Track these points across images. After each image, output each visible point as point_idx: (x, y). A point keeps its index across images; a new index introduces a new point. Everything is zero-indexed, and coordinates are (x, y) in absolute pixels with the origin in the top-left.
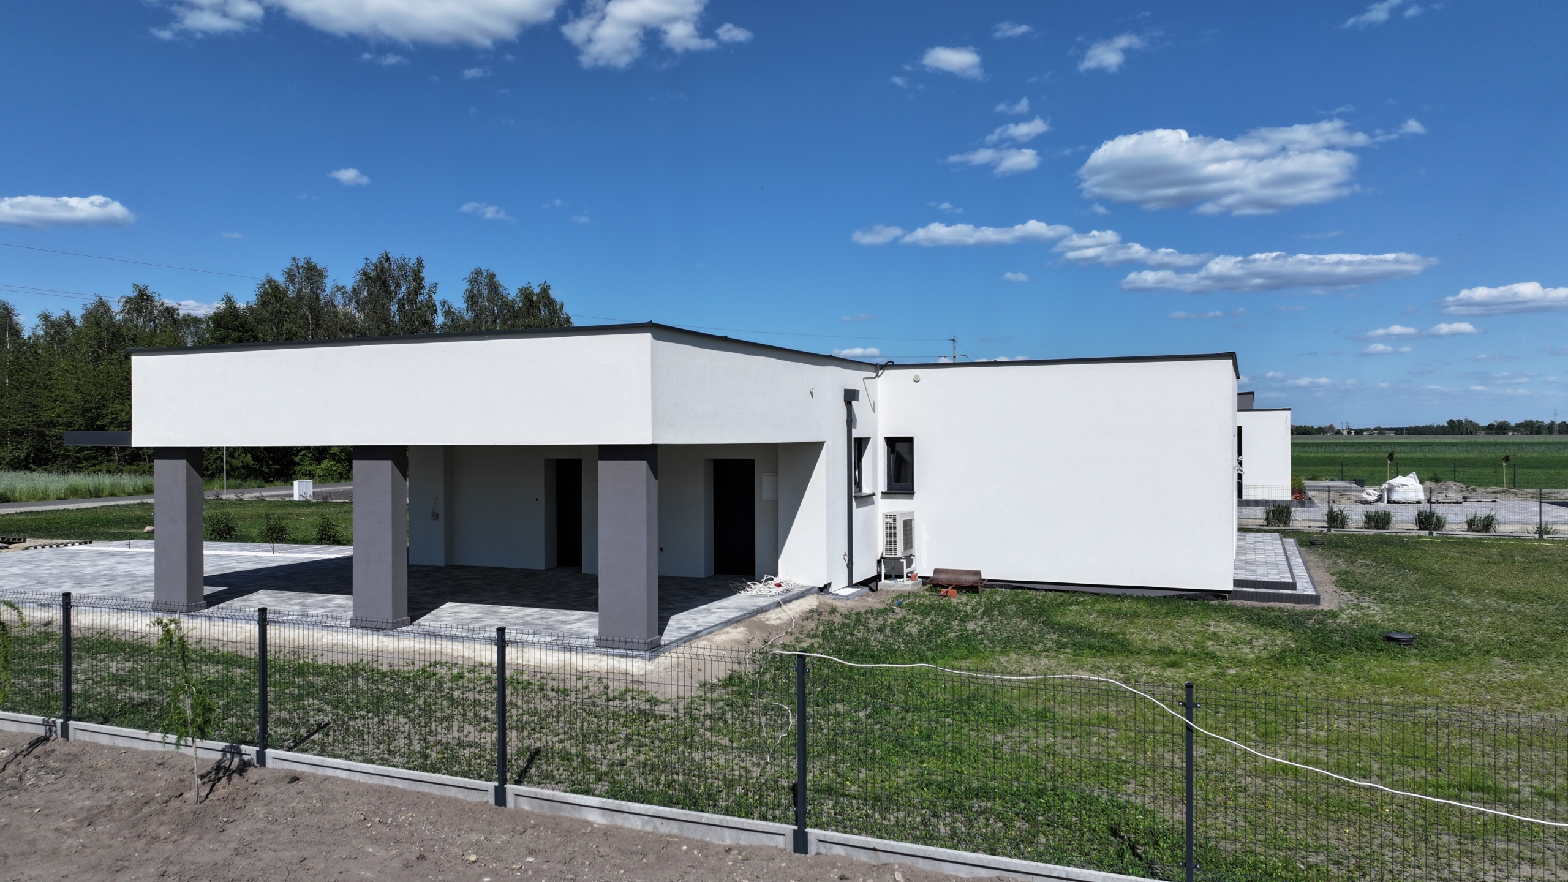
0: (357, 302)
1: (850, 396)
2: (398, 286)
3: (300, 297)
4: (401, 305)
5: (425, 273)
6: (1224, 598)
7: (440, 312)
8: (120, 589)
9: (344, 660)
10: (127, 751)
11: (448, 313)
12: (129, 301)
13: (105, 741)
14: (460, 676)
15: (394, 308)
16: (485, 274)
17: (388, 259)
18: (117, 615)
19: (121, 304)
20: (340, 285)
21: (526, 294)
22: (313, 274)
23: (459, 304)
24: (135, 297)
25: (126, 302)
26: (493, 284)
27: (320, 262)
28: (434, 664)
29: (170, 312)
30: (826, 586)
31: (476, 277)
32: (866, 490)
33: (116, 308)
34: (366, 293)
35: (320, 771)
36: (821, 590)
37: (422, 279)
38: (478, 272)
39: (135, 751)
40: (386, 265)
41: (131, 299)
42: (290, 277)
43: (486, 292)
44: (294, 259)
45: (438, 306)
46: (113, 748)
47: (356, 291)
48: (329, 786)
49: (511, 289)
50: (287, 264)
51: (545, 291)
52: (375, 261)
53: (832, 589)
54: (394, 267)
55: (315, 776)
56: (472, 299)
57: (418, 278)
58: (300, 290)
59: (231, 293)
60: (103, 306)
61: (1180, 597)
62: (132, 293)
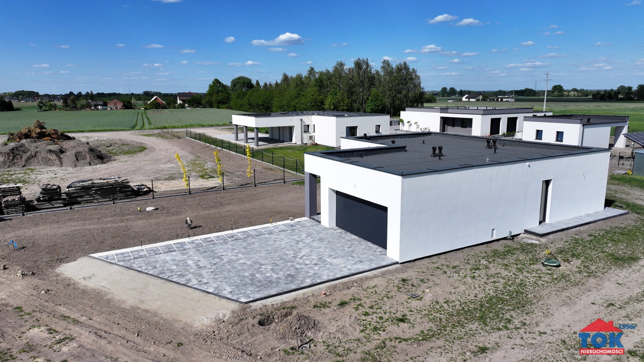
2: (362, 66)
4: (364, 72)
15: (362, 73)
20: (348, 67)
21: (398, 66)
22: (342, 65)
32: (310, 131)
40: (360, 61)
43: (387, 66)
54: (362, 61)
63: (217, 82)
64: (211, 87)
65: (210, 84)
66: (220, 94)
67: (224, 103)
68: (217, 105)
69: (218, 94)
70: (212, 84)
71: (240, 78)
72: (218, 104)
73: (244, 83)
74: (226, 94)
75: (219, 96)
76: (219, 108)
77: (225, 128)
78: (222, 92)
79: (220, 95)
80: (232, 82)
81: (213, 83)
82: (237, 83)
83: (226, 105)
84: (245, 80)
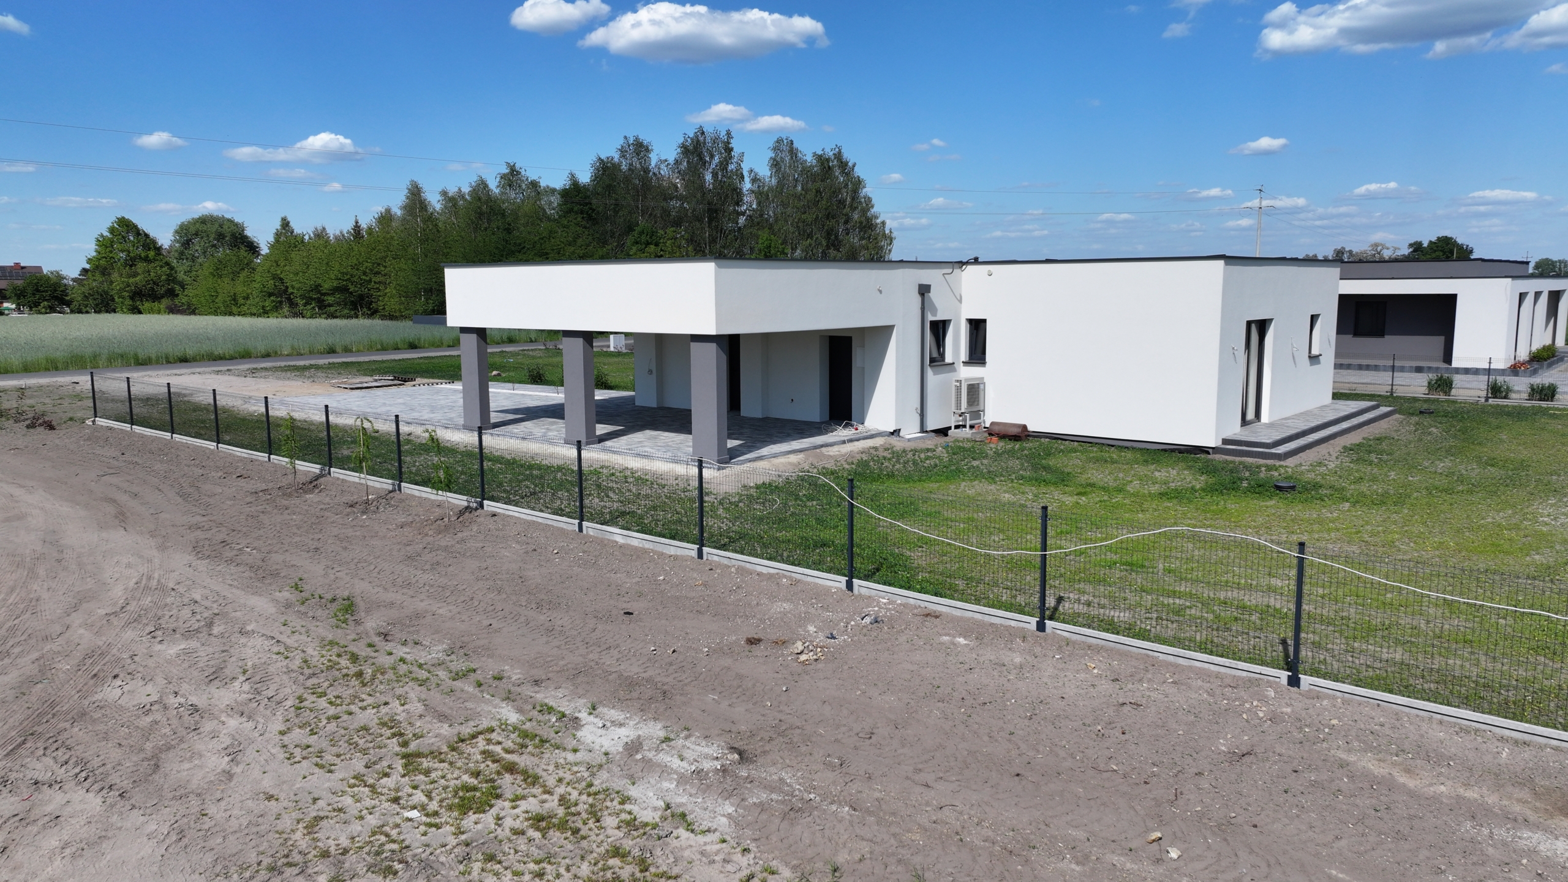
0: (679, 172)
1: (924, 290)
2: (712, 156)
3: (631, 169)
4: (715, 175)
5: (734, 144)
6: (1208, 453)
7: (747, 179)
8: (453, 415)
9: (556, 462)
10: (425, 499)
11: (754, 180)
12: (503, 177)
13: (417, 493)
14: (613, 474)
15: (708, 177)
16: (785, 141)
17: (703, 133)
18: (445, 431)
19: (498, 179)
20: (663, 158)
21: (822, 160)
22: (640, 148)
23: (764, 171)
24: (508, 174)
25: (502, 178)
26: (793, 152)
27: (645, 138)
28: (602, 467)
29: (534, 184)
30: (895, 431)
31: (779, 144)
32: (948, 359)
33: (493, 185)
34: (685, 164)
35: (507, 513)
36: (892, 433)
37: (731, 149)
38: (779, 141)
39: (429, 499)
40: (701, 139)
41: (504, 174)
42: (623, 152)
43: (787, 159)
44: (625, 137)
45: (746, 174)
46: (420, 497)
47: (677, 162)
48: (509, 519)
49: (808, 152)
50: (619, 142)
51: (839, 156)
52: (691, 135)
53: (901, 434)
54: (708, 140)
55: (504, 515)
56: (775, 164)
57: (729, 150)
58: (631, 164)
59: (574, 172)
60: (483, 184)
61: (1173, 451)
62: (505, 170)
63: (125, 228)
64: (104, 244)
65: (102, 236)
66: (141, 266)
67: (155, 297)
68: (128, 302)
69: (131, 266)
70: (106, 234)
71: (204, 220)
72: (132, 298)
73: (220, 236)
74: (161, 267)
75: (135, 275)
76: (140, 312)
77: (266, 369)
78: (146, 259)
79: (139, 271)
80: (176, 232)
81: (112, 230)
82: (196, 234)
83: (165, 302)
84: (226, 227)
